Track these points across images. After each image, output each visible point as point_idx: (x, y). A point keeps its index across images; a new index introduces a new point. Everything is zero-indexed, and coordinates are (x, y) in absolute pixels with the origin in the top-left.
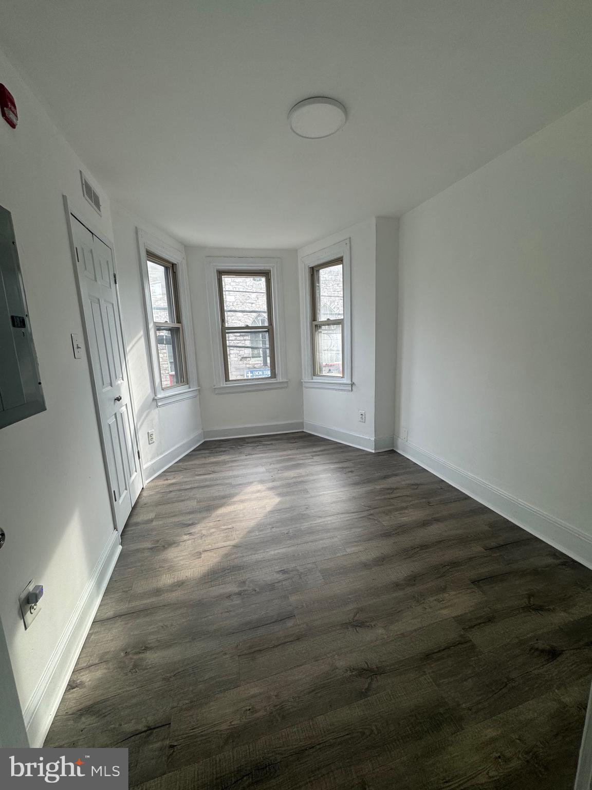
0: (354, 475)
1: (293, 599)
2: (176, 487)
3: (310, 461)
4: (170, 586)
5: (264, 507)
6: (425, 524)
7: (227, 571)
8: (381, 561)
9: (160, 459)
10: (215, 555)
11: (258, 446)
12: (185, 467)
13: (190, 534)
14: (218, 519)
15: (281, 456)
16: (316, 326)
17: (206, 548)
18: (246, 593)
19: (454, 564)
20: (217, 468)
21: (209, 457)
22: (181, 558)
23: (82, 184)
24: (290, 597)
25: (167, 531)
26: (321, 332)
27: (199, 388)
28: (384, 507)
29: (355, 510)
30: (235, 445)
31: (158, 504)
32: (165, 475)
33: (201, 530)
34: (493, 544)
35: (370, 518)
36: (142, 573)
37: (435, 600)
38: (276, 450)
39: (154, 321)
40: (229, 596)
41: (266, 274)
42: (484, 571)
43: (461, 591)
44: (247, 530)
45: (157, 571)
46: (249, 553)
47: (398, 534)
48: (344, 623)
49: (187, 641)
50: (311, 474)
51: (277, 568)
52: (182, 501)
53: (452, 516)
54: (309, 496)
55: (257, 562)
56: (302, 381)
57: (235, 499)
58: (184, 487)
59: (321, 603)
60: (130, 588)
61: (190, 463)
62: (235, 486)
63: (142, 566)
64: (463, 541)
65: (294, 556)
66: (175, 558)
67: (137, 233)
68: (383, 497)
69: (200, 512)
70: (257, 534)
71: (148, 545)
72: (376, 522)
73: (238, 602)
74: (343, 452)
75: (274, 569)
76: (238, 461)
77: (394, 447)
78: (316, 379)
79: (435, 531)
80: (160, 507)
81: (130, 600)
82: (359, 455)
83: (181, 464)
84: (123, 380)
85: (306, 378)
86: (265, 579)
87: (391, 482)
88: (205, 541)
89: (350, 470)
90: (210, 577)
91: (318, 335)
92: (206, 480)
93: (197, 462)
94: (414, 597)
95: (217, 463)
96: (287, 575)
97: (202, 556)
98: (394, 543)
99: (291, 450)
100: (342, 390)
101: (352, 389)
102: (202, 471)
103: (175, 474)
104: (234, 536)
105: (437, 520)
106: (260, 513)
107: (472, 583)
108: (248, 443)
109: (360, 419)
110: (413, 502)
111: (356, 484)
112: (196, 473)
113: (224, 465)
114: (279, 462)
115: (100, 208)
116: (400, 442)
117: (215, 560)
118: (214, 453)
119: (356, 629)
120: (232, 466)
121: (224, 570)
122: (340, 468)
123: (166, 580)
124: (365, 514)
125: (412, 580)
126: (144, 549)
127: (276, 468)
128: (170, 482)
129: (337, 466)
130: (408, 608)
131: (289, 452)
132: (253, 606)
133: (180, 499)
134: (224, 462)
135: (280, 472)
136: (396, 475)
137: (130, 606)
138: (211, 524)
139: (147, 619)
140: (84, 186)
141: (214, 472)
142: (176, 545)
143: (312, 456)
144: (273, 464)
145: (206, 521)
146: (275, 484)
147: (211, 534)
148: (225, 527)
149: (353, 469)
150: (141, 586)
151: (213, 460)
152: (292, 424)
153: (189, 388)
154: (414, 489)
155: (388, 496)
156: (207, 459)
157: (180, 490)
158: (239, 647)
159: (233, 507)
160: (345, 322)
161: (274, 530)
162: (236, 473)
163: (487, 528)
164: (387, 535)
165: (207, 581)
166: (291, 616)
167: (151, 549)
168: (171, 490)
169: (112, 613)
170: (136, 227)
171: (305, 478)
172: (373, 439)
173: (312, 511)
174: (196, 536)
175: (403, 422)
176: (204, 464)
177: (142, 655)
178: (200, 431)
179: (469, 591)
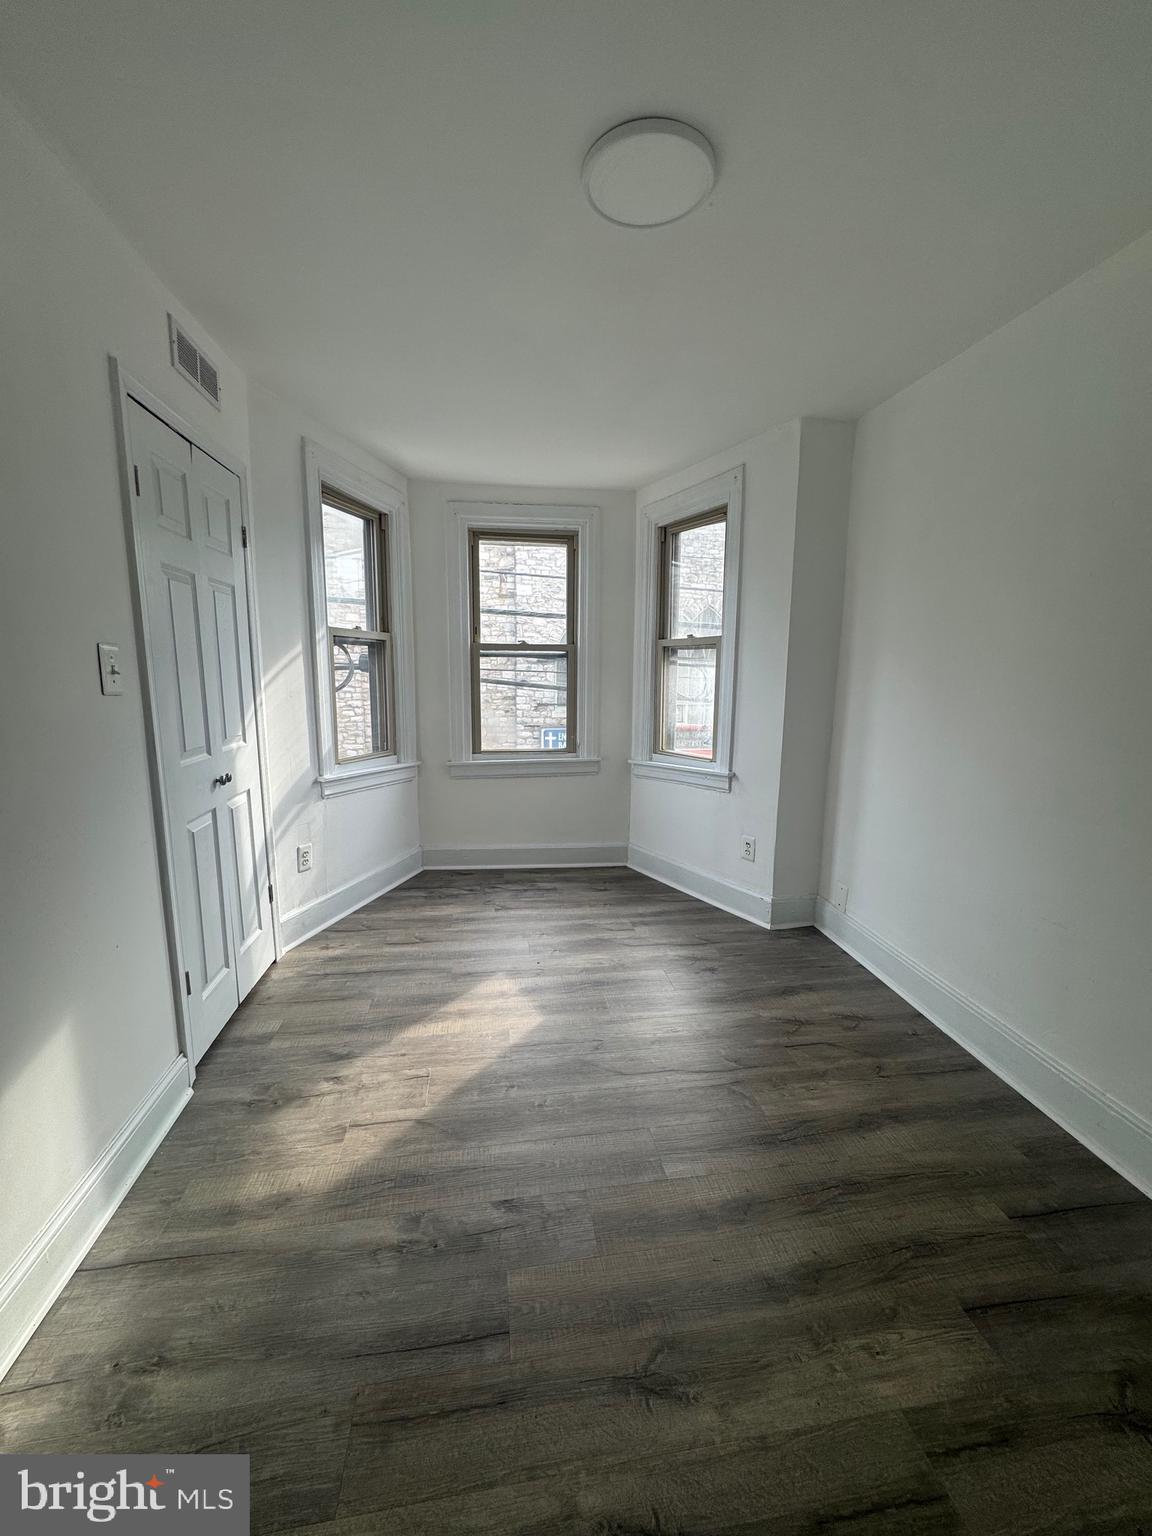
0: (715, 977)
1: (516, 1282)
2: (338, 965)
3: (624, 934)
4: (260, 1203)
5: (505, 1034)
6: (863, 1123)
7: (387, 1185)
8: (744, 1210)
9: (320, 903)
10: (372, 1139)
11: (525, 890)
12: (370, 923)
13: (337, 1079)
14: (403, 1052)
15: (571, 917)
16: (665, 649)
17: (361, 1118)
18: (415, 1248)
19: (924, 1248)
20: (432, 933)
21: (423, 905)
22: (303, 1136)
23: (172, 342)
24: (508, 1277)
25: (292, 1067)
26: (674, 663)
27: (419, 763)
28: (771, 1066)
29: (703, 1067)
30: (480, 885)
31: (296, 1000)
32: (327, 938)
33: (362, 1073)
34: (1033, 1205)
35: (734, 1092)
36: (214, 1161)
37: (863, 1348)
38: (561, 904)
39: (330, 625)
40: (374, 1252)
41: (568, 539)
42: (1001, 1280)
43: (934, 1332)
44: (455, 1086)
45: (245, 1160)
46: (448, 1144)
47: (793, 1141)
48: (620, 1374)
49: (253, 1357)
50: (622, 965)
51: (499, 1195)
52: (343, 999)
53: (932, 1112)
54: (606, 1018)
55: (459, 1171)
56: (629, 761)
57: (453, 1007)
58: (355, 967)
59: (578, 1308)
60: (179, 1196)
61: (383, 915)
62: (455, 977)
63: (219, 1142)
64: (951, 1182)
65: (542, 1165)
66: (288, 1134)
67: (303, 449)
68: (773, 1040)
69: (371, 1029)
70: (476, 1098)
71: (244, 1094)
72: (747, 1103)
73: (389, 1271)
74: (701, 921)
75: (491, 1195)
76: (478, 919)
77: (815, 920)
78: (659, 761)
79: (887, 1147)
80: (295, 1008)
81: (167, 1227)
82: (735, 933)
83: (363, 916)
84: (245, 740)
85: (639, 756)
86: (463, 1218)
87: (800, 1004)
88: (362, 1100)
89: (709, 964)
90: (347, 1193)
91: (668, 668)
92: (401, 957)
93: (394, 914)
94: (809, 1329)
95: (434, 921)
96: (512, 1217)
97: (347, 1136)
98: (781, 1165)
99: (591, 906)
100: (709, 788)
101: (730, 787)
102: (398, 935)
103: (345, 938)
104: (424, 1098)
105: (896, 1117)
106: (493, 1049)
107: (966, 1311)
108: (507, 882)
109: (744, 854)
110: (842, 1061)
111: (717, 1000)
112: (388, 939)
113: (446, 927)
114: (560, 931)
115: (216, 394)
116: (829, 911)
117: (370, 1152)
118: (434, 898)
119: (647, 1400)
120: (462, 931)
121: (382, 1178)
122: (687, 958)
123: (256, 1186)
124: (727, 1078)
125: (813, 1276)
126: (235, 1103)
127: (551, 946)
128: (331, 953)
129: (683, 952)
130: (789, 1359)
131: (587, 911)
132: (423, 1287)
133: (339, 994)
134: (449, 921)
135: (557, 954)
136: (810, 989)
137: (165, 1241)
138: (385, 1061)
139: (187, 1282)
140: (175, 346)
141: (423, 940)
142: (301, 1101)
143: (634, 924)
144: (548, 934)
145: (379, 1052)
146: (540, 981)
147: (380, 1085)
148: (413, 1072)
149: (715, 964)
150: (203, 1195)
151: (428, 912)
152: (603, 849)
153: (398, 762)
154: (848, 1029)
155: (784, 1040)
156: (417, 911)
157: (345, 974)
158: (360, 1400)
159: (440, 1025)
160: (724, 642)
161: (514, 1093)
162: (466, 947)
163: (1018, 1157)
164: (768, 1140)
165: (338, 1203)
166: (500, 1333)
167: (249, 1104)
168: (328, 971)
169: (123, 1251)
170: (302, 438)
171: (608, 975)
172: (769, 899)
173: (607, 1056)
174: (346, 1087)
175: (839, 870)
176: (409, 920)
177: (147, 1380)
178: (414, 850)
179: (955, 1334)
